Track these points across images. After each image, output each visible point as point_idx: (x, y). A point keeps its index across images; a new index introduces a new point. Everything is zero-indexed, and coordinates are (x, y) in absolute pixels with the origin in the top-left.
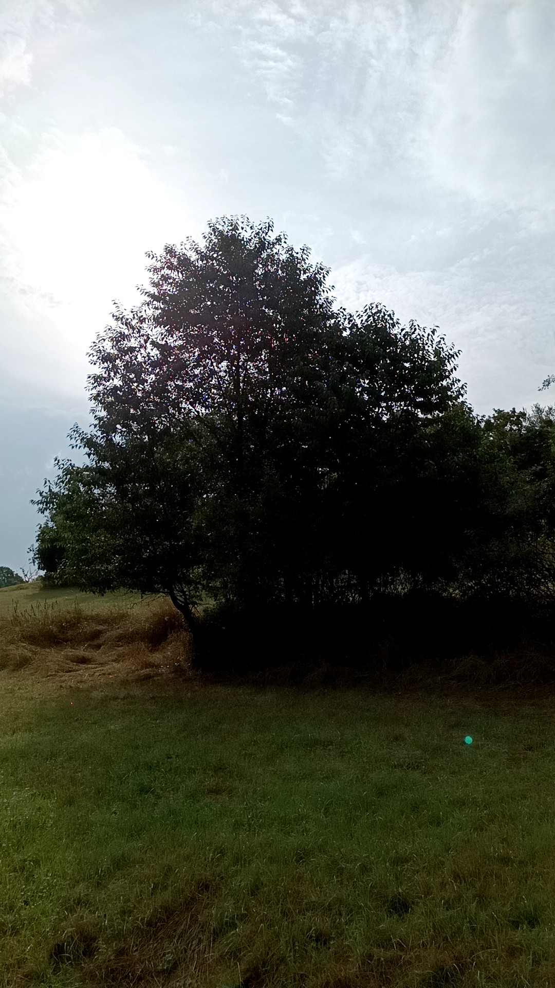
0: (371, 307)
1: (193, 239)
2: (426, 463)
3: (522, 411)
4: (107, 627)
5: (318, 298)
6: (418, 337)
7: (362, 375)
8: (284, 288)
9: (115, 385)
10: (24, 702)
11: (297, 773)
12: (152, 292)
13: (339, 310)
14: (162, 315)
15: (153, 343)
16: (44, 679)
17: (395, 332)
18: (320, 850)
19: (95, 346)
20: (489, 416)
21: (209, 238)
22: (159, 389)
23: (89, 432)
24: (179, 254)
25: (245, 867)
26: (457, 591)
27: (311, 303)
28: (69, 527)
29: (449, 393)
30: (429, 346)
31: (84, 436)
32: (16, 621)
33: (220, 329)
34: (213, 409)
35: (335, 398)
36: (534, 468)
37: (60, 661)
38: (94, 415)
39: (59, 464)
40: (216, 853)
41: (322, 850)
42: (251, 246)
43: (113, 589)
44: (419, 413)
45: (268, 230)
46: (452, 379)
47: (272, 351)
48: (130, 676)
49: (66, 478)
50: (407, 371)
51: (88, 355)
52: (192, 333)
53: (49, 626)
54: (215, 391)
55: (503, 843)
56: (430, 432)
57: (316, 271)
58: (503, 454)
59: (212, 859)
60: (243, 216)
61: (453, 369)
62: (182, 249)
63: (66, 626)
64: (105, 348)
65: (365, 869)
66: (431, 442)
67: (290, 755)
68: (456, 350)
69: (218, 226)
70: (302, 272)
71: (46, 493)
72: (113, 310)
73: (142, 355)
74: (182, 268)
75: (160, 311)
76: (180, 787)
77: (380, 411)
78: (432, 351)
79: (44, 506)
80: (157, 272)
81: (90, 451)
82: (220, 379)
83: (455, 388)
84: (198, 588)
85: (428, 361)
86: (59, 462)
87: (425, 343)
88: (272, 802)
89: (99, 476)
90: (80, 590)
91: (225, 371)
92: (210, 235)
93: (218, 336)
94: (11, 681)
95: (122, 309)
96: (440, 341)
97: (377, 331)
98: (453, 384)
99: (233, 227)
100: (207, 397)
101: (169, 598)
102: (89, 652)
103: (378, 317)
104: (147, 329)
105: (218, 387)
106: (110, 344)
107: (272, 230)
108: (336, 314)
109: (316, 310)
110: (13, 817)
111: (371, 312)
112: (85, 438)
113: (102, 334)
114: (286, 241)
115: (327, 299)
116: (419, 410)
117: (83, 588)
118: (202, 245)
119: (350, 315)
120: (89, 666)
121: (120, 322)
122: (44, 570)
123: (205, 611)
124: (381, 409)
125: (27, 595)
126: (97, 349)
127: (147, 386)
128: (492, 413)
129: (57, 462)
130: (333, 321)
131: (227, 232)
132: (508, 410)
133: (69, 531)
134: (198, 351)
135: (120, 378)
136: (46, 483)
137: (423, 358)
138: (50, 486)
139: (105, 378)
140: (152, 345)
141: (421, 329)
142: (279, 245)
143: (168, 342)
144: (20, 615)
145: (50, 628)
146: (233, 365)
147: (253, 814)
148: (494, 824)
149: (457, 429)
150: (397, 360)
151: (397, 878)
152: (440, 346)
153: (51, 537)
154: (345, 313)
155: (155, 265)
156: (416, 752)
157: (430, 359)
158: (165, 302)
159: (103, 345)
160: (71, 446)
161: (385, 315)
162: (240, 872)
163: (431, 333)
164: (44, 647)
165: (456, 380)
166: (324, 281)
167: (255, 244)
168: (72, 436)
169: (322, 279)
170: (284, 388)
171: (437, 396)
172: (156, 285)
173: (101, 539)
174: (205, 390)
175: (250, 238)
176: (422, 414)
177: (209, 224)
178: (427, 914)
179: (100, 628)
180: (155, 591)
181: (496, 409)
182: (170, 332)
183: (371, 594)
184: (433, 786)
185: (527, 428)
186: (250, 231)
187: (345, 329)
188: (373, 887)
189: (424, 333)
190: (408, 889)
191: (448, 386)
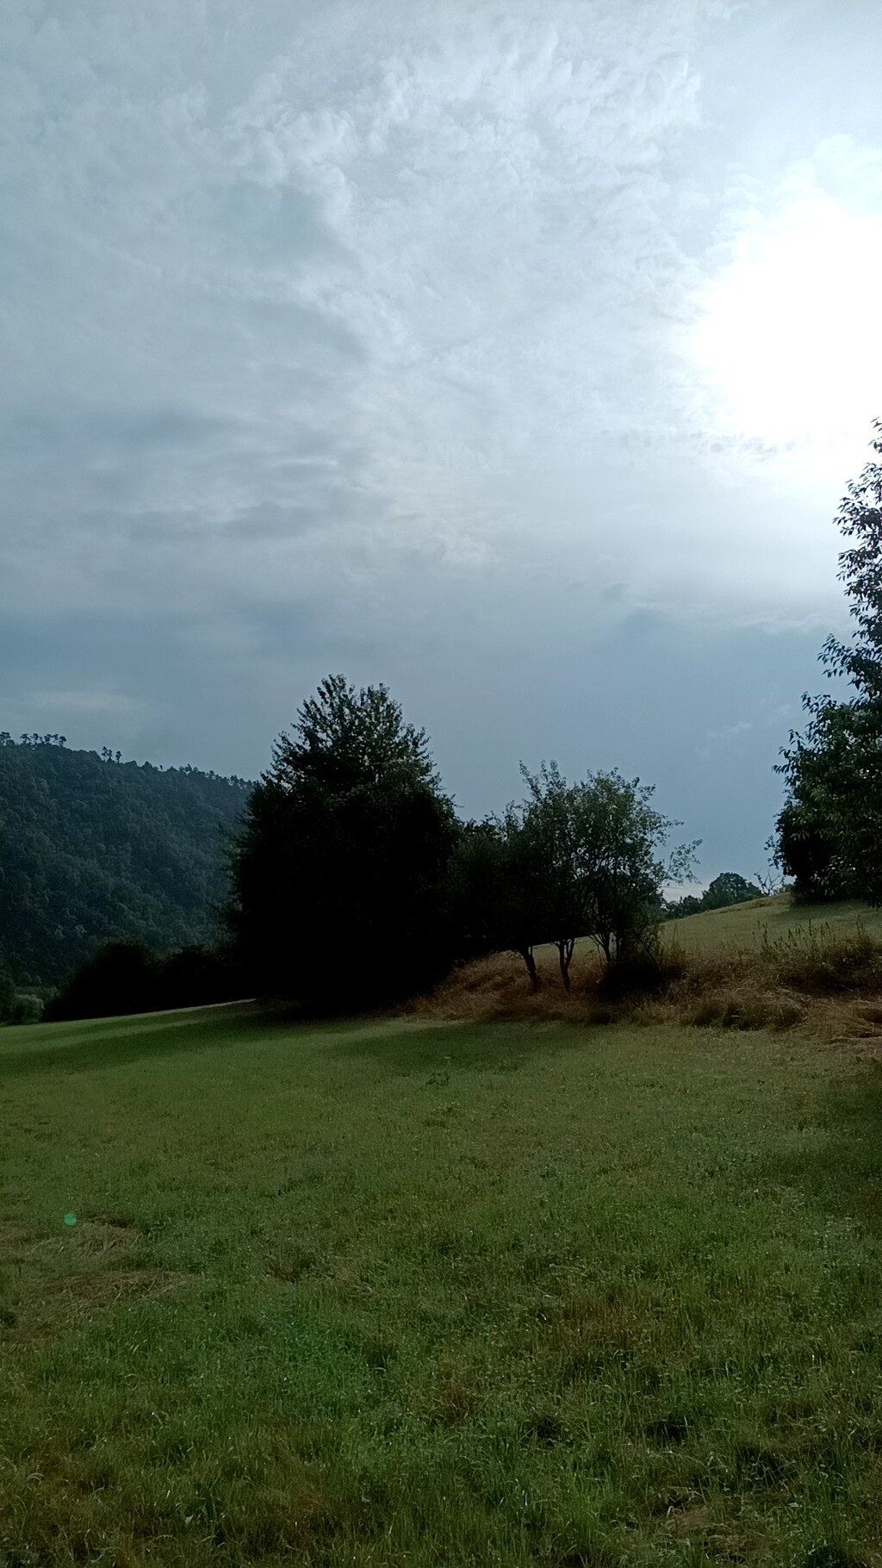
19: (848, 503)
28: (836, 804)
31: (845, 653)
32: (768, 955)
37: (848, 1018)
38: (858, 617)
39: (811, 704)
49: (824, 726)
51: (837, 522)
53: (820, 962)
64: (864, 503)
71: (794, 753)
72: (875, 435)
79: (795, 774)
81: (858, 677)
86: (809, 701)
106: (875, 494)
112: (849, 656)
113: (858, 482)
117: (871, 899)
122: (793, 875)
126: (852, 509)
129: (806, 701)
133: (838, 810)
136: (792, 737)
138: (799, 742)
139: (870, 552)
144: (773, 945)
145: (823, 966)
153: (811, 821)
159: (859, 500)
160: (827, 673)
164: (819, 995)
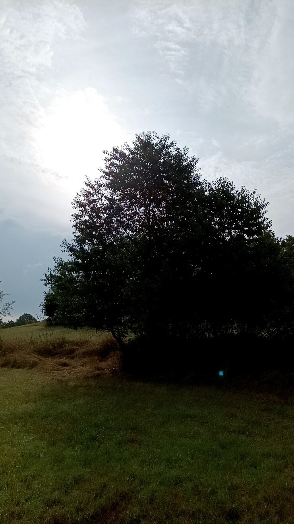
0: (220, 179)
1: (127, 144)
2: (249, 263)
4: (78, 348)
5: (192, 174)
6: (246, 195)
7: (215, 215)
8: (174, 169)
9: (85, 219)
10: (34, 386)
11: (176, 433)
12: (106, 171)
13: (203, 181)
14: (110, 183)
15: (106, 197)
16: (44, 374)
17: (233, 193)
19: (76, 199)
20: (284, 239)
21: (136, 143)
22: (108, 221)
23: (71, 244)
24: (120, 152)
25: (146, 486)
26: (266, 334)
27: (188, 177)
28: (60, 294)
29: (262, 225)
30: (251, 200)
31: (69, 245)
32: (32, 343)
33: (141, 190)
34: (136, 232)
35: (201, 227)
37: (53, 365)
38: (74, 235)
39: (56, 260)
40: (131, 478)
41: (190, 479)
42: (158, 147)
43: (82, 327)
44: (246, 236)
45: (167, 139)
46: (264, 218)
47: (167, 202)
48: (89, 375)
49: (59, 268)
50: (239, 214)
51: (72, 204)
52: (126, 192)
53: (48, 346)
54: (137, 223)
56: (252, 246)
57: (191, 160)
58: (292, 259)
59: (128, 481)
60: (153, 132)
61: (265, 213)
62: (121, 149)
63: (57, 346)
64: (81, 200)
65: (213, 492)
67: (173, 423)
68: (266, 202)
69: (140, 137)
70: (184, 161)
71: (49, 275)
72: (86, 180)
73: (100, 204)
74: (122, 159)
75: (110, 181)
76: (112, 438)
77: (225, 234)
79: (47, 282)
80: (108, 161)
81: (72, 254)
82: (140, 217)
83: (265, 223)
84: (126, 328)
85: (251, 208)
86: (55, 259)
87: (249, 198)
88: (163, 449)
89: (76, 268)
90: (65, 327)
91: (143, 213)
92: (136, 142)
93: (139, 194)
94: (27, 375)
95: (90, 180)
96: (257, 198)
97: (223, 191)
98: (264, 221)
99: (148, 137)
100: (133, 226)
101: (111, 333)
102: (69, 360)
103: (224, 184)
104: (103, 190)
105: (139, 221)
106: (83, 198)
107: (169, 139)
108: (202, 183)
109: (191, 181)
110: (23, 450)
111: (221, 182)
112: (69, 247)
113: (79, 193)
114: (176, 145)
115: (197, 175)
116: (246, 234)
117: (66, 326)
118: (132, 147)
119: (209, 183)
120: (68, 368)
121: (89, 186)
122: (47, 316)
123: (130, 340)
125: (38, 329)
126: (77, 201)
127: (102, 220)
128: (285, 237)
129: (54, 259)
130: (200, 187)
131: (145, 140)
133: (60, 295)
134: (129, 202)
135: (88, 215)
136: (48, 270)
137: (248, 207)
138: (50, 272)
139: (80, 216)
140: (105, 199)
141: (247, 191)
142: (172, 147)
143: (114, 197)
144: (34, 339)
145: (49, 347)
146: (146, 209)
147: (151, 455)
148: (288, 469)
149: (267, 244)
150: (234, 207)
151: (231, 498)
152: (257, 200)
153: (51, 299)
154: (206, 182)
155: (107, 157)
156: (243, 424)
157: (252, 207)
158: (112, 176)
159: (80, 199)
160: (62, 251)
161: (228, 183)
162: (144, 489)
163: (253, 193)
164: (46, 357)
165: (266, 219)
166: (195, 166)
167: (160, 146)
168: (63, 246)
169: (194, 165)
170: (174, 222)
171: (256, 227)
172: (107, 167)
173: (75, 300)
174: (132, 222)
175: (157, 143)
176: (247, 236)
177: (136, 136)
178: (249, 522)
179: (74, 347)
180: (103, 329)
181: (288, 235)
182: (115, 192)
183: (219, 334)
184: (253, 444)
186: (157, 140)
187: (206, 191)
188: (218, 503)
189: (249, 193)
190: (238, 505)
191: (262, 221)
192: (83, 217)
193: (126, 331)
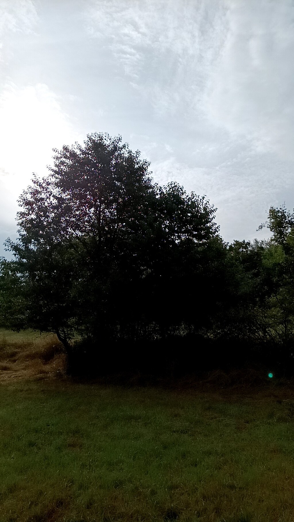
0: (171, 184)
1: (78, 143)
2: (197, 266)
3: (248, 242)
4: (21, 350)
5: (144, 177)
6: (195, 200)
7: (166, 219)
8: (126, 172)
9: (32, 218)
11: (119, 435)
12: (55, 169)
13: (154, 184)
14: (60, 182)
15: (54, 196)
17: (184, 197)
18: (129, 481)
19: (22, 196)
20: (231, 244)
21: (87, 143)
22: (56, 221)
23: (16, 243)
24: (71, 151)
25: (85, 491)
26: (212, 335)
27: (140, 181)
28: (2, 294)
29: (211, 230)
30: (201, 206)
31: (13, 244)
33: (92, 191)
34: (85, 233)
35: (151, 230)
36: (253, 271)
38: (19, 233)
40: (69, 483)
41: (130, 481)
42: (109, 149)
43: (25, 329)
44: (195, 240)
45: (119, 141)
46: (212, 223)
47: (119, 204)
48: (31, 378)
49: (2, 267)
50: (189, 218)
51: (18, 201)
52: (76, 192)
54: (87, 224)
55: (231, 477)
56: (200, 250)
57: (143, 164)
58: (238, 263)
59: (67, 486)
60: (106, 133)
61: (213, 218)
62: (72, 148)
64: (27, 198)
65: (153, 493)
66: (201, 255)
67: (116, 425)
68: (214, 208)
69: (92, 137)
70: (136, 164)
72: (33, 177)
73: (48, 202)
74: (72, 158)
75: (59, 180)
76: (52, 443)
77: (174, 238)
78: (202, 208)
80: (58, 159)
81: (16, 253)
82: (90, 217)
83: (213, 228)
84: (72, 330)
85: (201, 213)
87: (199, 204)
88: (104, 452)
89: (20, 266)
90: (6, 329)
91: (93, 213)
92: (87, 142)
93: (90, 195)
95: (37, 177)
96: (207, 203)
97: (174, 196)
98: (213, 226)
99: (100, 138)
100: (82, 226)
101: (56, 335)
102: (9, 364)
103: (175, 189)
104: (51, 189)
105: (88, 222)
106: (30, 196)
107: (121, 141)
108: (153, 186)
109: (142, 184)
111: (171, 186)
112: (14, 246)
113: (26, 190)
114: (128, 147)
115: (149, 178)
116: (195, 238)
118: (83, 146)
119: (160, 187)
120: (8, 372)
121: (36, 184)
123: (74, 342)
124: (175, 237)
126: (23, 199)
127: (50, 219)
128: (233, 242)
130: (151, 190)
131: (97, 141)
132: (241, 241)
133: (2, 296)
134: (78, 202)
135: (35, 214)
137: (198, 211)
139: (27, 214)
141: (197, 196)
142: (124, 149)
143: (62, 196)
146: (97, 210)
147: (92, 459)
148: (227, 466)
149: (214, 249)
150: (184, 212)
151: (171, 497)
152: (206, 205)
154: (158, 186)
155: (57, 155)
156: (186, 424)
157: (201, 212)
158: (62, 175)
159: (26, 196)
160: (5, 250)
161: (178, 188)
162: (82, 494)
163: (202, 199)
165: (214, 224)
166: (147, 169)
167: (112, 147)
169: (146, 168)
170: (124, 224)
171: (204, 232)
172: (57, 166)
173: (19, 301)
174: (82, 222)
175: (109, 145)
176: (196, 240)
177: (88, 136)
178: (187, 520)
179: (16, 350)
180: (49, 331)
181: (235, 240)
182: (64, 191)
183: (166, 336)
184: (194, 443)
185: (251, 251)
186: (109, 141)
187: (157, 194)
188: (157, 503)
189: (198, 198)
190: (177, 504)
191: (210, 226)
192: (30, 216)
193: (72, 333)
